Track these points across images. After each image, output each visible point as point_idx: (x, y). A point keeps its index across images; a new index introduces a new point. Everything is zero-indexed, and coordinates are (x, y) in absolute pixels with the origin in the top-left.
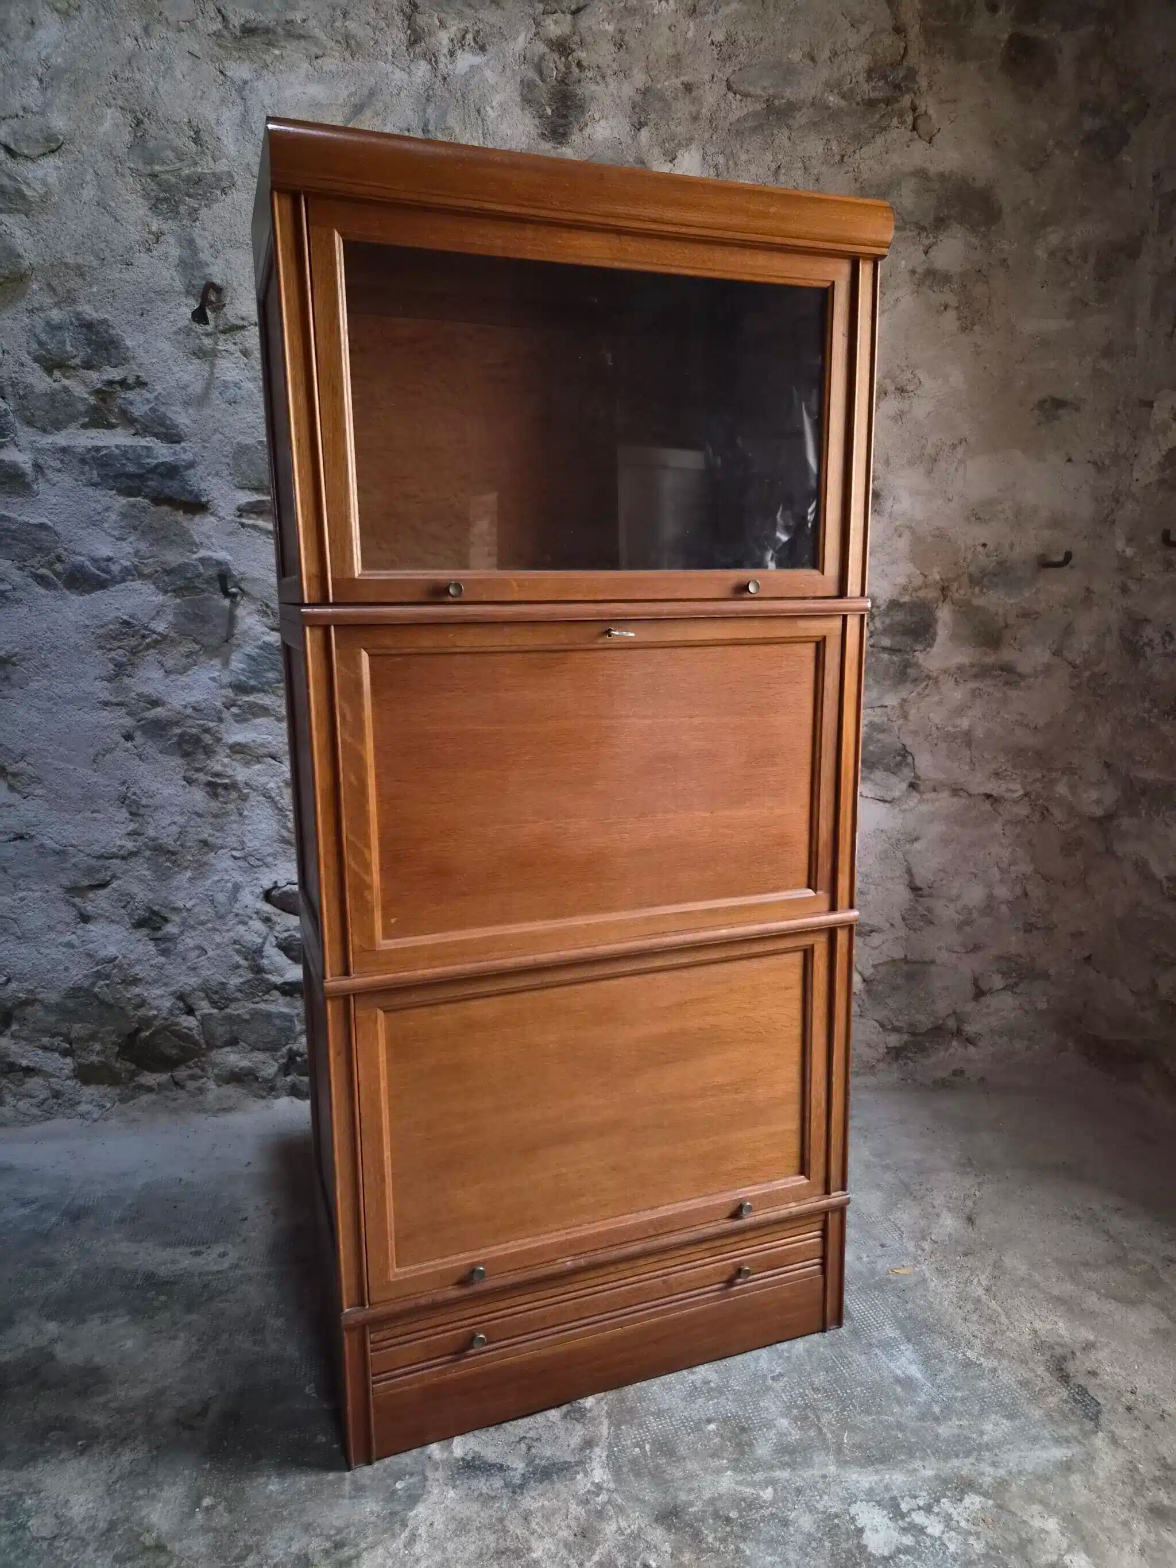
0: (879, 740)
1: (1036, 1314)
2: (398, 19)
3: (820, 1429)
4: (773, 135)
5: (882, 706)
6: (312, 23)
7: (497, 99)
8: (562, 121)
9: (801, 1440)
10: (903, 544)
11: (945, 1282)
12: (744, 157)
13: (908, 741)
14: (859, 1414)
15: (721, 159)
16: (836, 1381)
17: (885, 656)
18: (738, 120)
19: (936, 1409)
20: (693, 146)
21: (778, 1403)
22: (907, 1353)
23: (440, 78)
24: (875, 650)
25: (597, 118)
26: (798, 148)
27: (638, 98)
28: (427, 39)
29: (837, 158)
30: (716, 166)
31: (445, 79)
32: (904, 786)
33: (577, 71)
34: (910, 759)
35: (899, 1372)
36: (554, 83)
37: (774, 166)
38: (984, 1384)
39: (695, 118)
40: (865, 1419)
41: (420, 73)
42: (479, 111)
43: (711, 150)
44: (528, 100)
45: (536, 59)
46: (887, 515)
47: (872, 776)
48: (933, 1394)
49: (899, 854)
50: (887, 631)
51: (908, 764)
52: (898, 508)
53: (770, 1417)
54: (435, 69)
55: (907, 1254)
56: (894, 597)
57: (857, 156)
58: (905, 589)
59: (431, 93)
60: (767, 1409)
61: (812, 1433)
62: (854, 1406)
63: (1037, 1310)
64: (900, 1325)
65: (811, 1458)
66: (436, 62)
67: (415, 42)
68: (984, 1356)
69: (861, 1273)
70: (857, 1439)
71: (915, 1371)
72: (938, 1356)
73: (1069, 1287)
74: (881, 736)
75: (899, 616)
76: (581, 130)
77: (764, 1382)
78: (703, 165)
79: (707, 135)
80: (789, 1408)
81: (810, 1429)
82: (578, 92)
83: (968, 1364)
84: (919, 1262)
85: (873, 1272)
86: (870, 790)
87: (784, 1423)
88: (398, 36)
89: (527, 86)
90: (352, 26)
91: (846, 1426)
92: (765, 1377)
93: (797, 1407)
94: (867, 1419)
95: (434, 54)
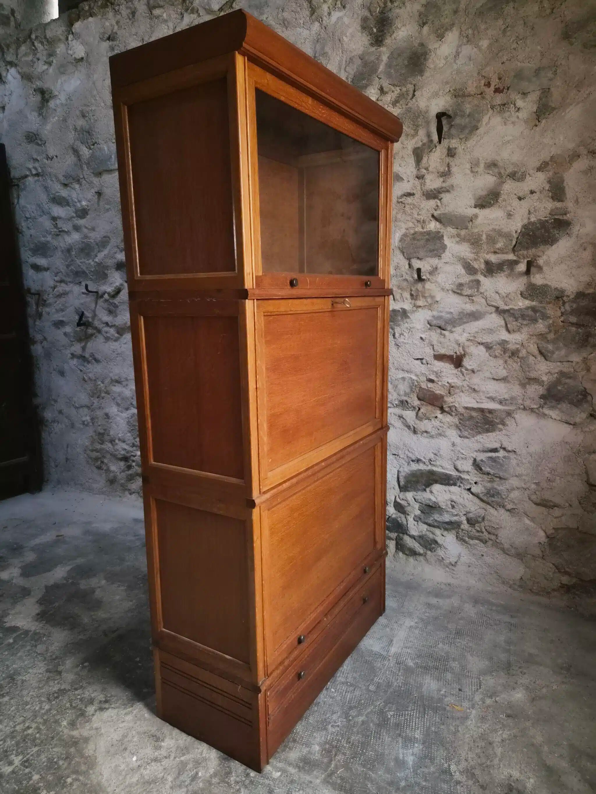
0: (565, 383)
1: (520, 768)
2: (306, 4)
3: (331, 760)
4: (502, 8)
5: (569, 361)
6: (270, 18)
7: (350, 30)
8: (381, 34)
9: (317, 760)
10: (587, 255)
11: (479, 725)
12: (483, 27)
13: (588, 386)
14: (359, 764)
15: (470, 31)
16: (363, 743)
17: (574, 329)
18: (482, 6)
19: (403, 784)
20: (454, 29)
21: (323, 738)
22: (416, 749)
23: (324, 28)
24: (565, 324)
25: (399, 27)
26: (520, 12)
27: (423, 10)
28: (317, 11)
29: (548, 11)
30: (467, 37)
31: (326, 28)
32: (584, 415)
33: (390, 4)
34: (589, 398)
35: (401, 756)
36: (379, 14)
37: (503, 27)
38: (445, 786)
39: (456, 12)
40: (359, 768)
41: (315, 29)
42: (340, 40)
43: (464, 28)
44: (365, 27)
45: (368, 5)
46: (574, 236)
47: (559, 406)
48: (409, 776)
49: (580, 460)
50: (573, 312)
51: (587, 402)
52: (583, 231)
53: (313, 742)
54: (321, 24)
55: (471, 700)
56: (581, 290)
57: (563, 6)
58: (589, 285)
59: (319, 37)
60: (315, 738)
61: (326, 760)
62: (360, 759)
63: (523, 765)
64: (427, 733)
65: (313, 771)
66: (322, 21)
67: (313, 13)
68: (460, 772)
69: (432, 698)
70: (346, 775)
71: (410, 760)
72: (432, 760)
73: (564, 764)
74: (568, 381)
75: (584, 303)
76: (391, 36)
77: (326, 725)
78: (459, 38)
79: (462, 20)
80: (326, 743)
81: (325, 757)
82: (390, 16)
83: (447, 772)
84: (473, 707)
85: (440, 700)
86: (558, 415)
87: (317, 748)
88: (306, 12)
89: (365, 20)
90: (286, 15)
91: (346, 766)
92: (330, 723)
93: (331, 745)
94: (360, 769)
95: (321, 18)
